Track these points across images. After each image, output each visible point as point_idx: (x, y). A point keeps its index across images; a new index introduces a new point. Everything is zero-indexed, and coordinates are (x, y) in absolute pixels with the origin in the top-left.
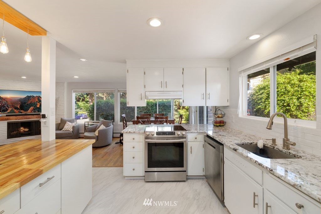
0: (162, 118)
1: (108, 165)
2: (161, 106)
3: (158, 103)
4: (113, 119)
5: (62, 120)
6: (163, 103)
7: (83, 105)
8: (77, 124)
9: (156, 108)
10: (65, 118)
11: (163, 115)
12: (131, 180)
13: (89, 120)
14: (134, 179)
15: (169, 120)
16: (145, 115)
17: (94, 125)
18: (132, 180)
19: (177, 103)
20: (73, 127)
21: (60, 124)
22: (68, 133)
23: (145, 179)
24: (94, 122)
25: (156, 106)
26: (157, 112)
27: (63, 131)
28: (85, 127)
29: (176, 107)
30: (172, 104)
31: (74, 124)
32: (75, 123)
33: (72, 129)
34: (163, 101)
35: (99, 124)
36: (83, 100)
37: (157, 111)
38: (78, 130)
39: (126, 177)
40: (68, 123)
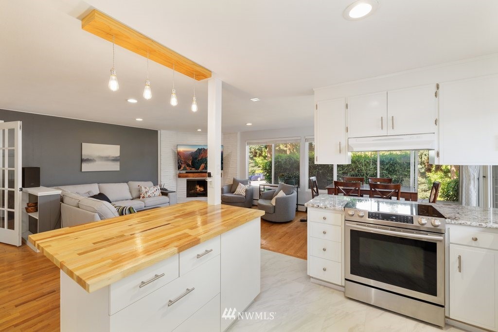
0: (386, 187)
1: (287, 252)
2: (387, 164)
3: (380, 159)
4: (298, 183)
5: (234, 180)
6: (391, 159)
7: (261, 162)
8: (251, 187)
9: (376, 168)
10: (238, 178)
11: (390, 180)
12: (321, 285)
13: (265, 183)
14: (325, 286)
15: (401, 193)
16: (352, 179)
17: (271, 189)
18: (322, 287)
19: (424, 158)
20: (246, 191)
21: (232, 185)
22: (240, 198)
23: (344, 292)
24: (271, 186)
25: (376, 164)
26: (376, 175)
27: (235, 194)
28: (260, 191)
29: (423, 166)
30: (412, 161)
31: (247, 187)
32: (248, 185)
33: (244, 193)
34: (391, 154)
35: (277, 189)
36: (260, 155)
37: (376, 173)
38: (252, 195)
39: (312, 277)
40: (241, 185)
